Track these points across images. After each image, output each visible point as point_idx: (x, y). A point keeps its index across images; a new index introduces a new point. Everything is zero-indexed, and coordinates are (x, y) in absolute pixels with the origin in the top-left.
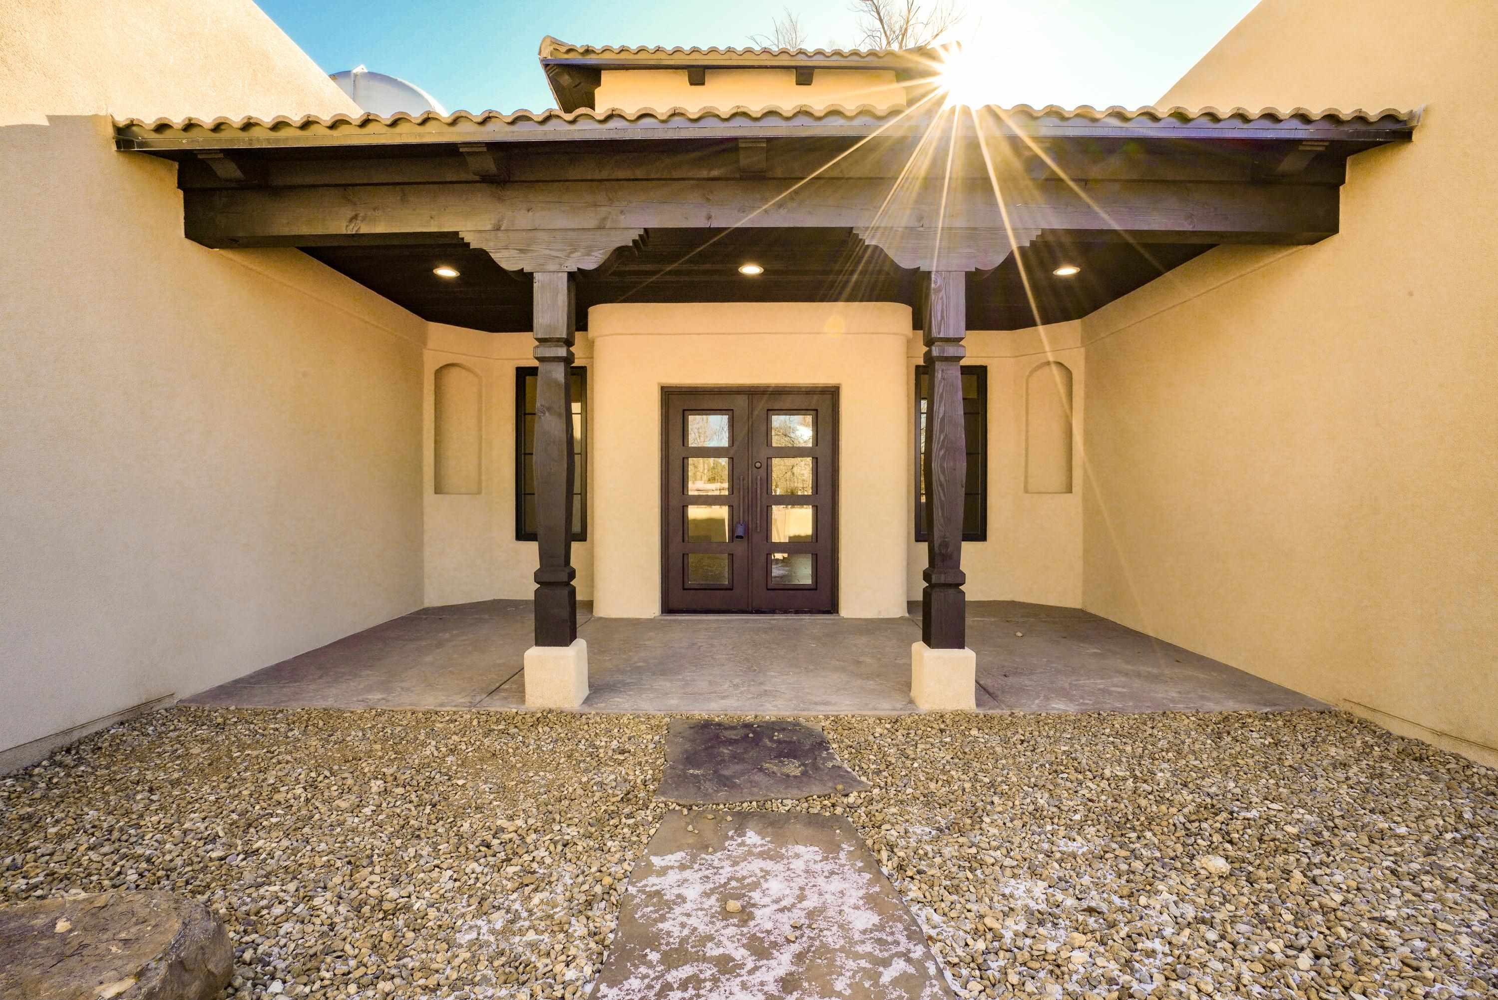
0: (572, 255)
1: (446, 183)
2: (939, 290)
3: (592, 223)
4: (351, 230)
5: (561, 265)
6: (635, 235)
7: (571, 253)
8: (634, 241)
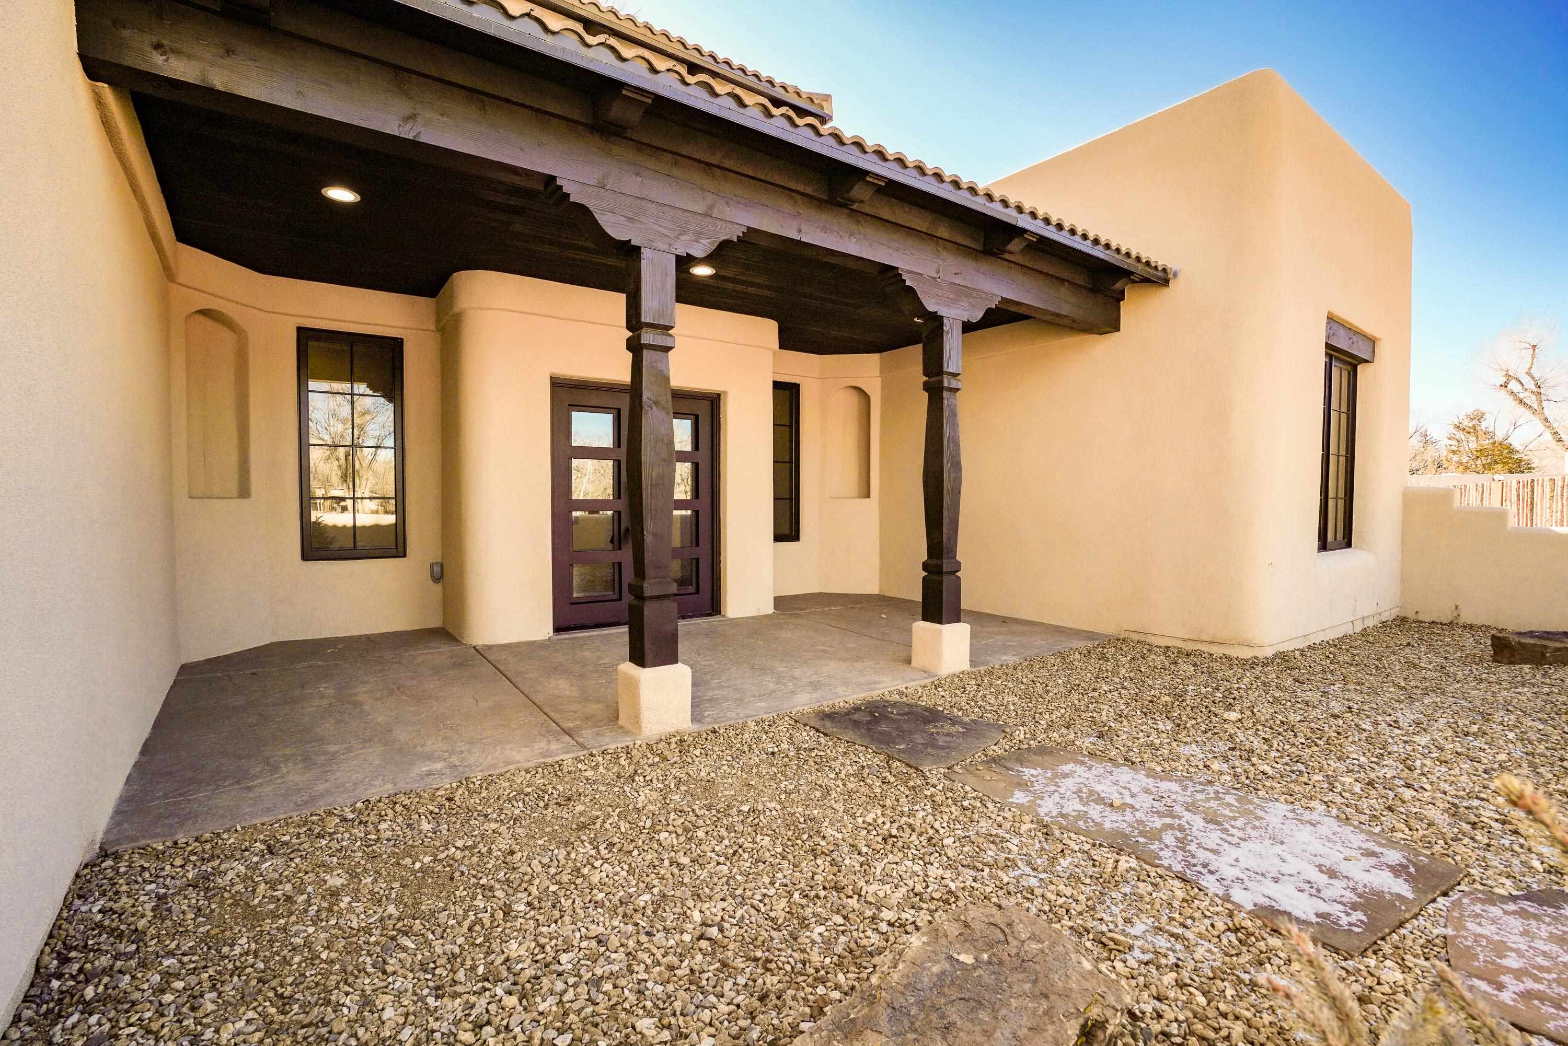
0: (681, 237)
1: (546, 113)
2: (948, 333)
3: (699, 208)
4: (407, 132)
5: (670, 245)
6: (739, 231)
7: (681, 234)
8: (738, 237)
